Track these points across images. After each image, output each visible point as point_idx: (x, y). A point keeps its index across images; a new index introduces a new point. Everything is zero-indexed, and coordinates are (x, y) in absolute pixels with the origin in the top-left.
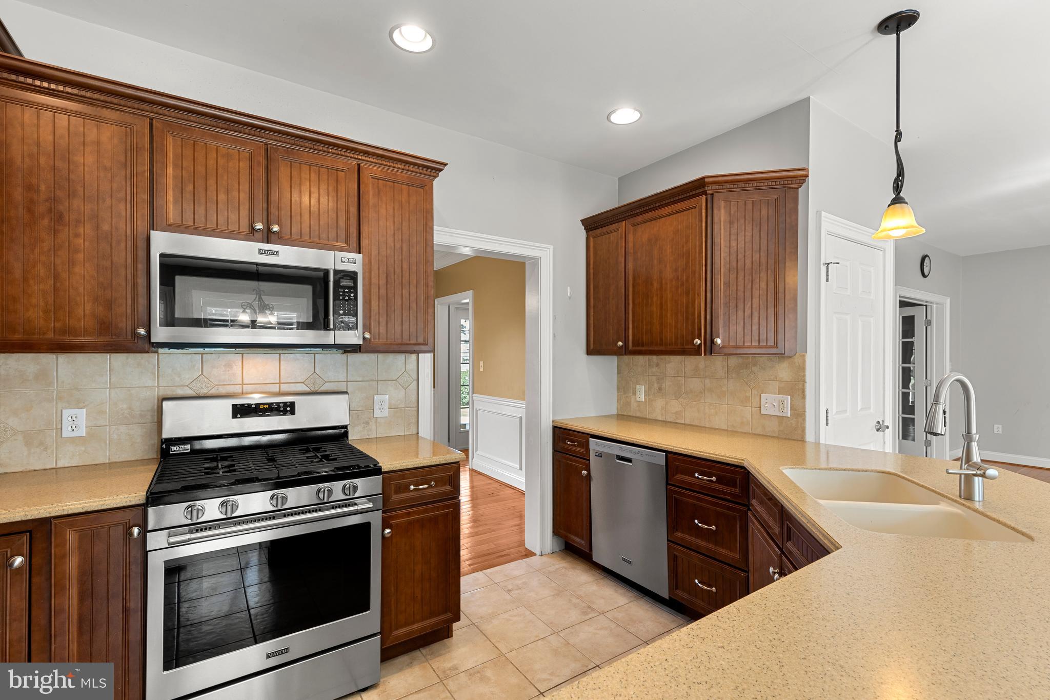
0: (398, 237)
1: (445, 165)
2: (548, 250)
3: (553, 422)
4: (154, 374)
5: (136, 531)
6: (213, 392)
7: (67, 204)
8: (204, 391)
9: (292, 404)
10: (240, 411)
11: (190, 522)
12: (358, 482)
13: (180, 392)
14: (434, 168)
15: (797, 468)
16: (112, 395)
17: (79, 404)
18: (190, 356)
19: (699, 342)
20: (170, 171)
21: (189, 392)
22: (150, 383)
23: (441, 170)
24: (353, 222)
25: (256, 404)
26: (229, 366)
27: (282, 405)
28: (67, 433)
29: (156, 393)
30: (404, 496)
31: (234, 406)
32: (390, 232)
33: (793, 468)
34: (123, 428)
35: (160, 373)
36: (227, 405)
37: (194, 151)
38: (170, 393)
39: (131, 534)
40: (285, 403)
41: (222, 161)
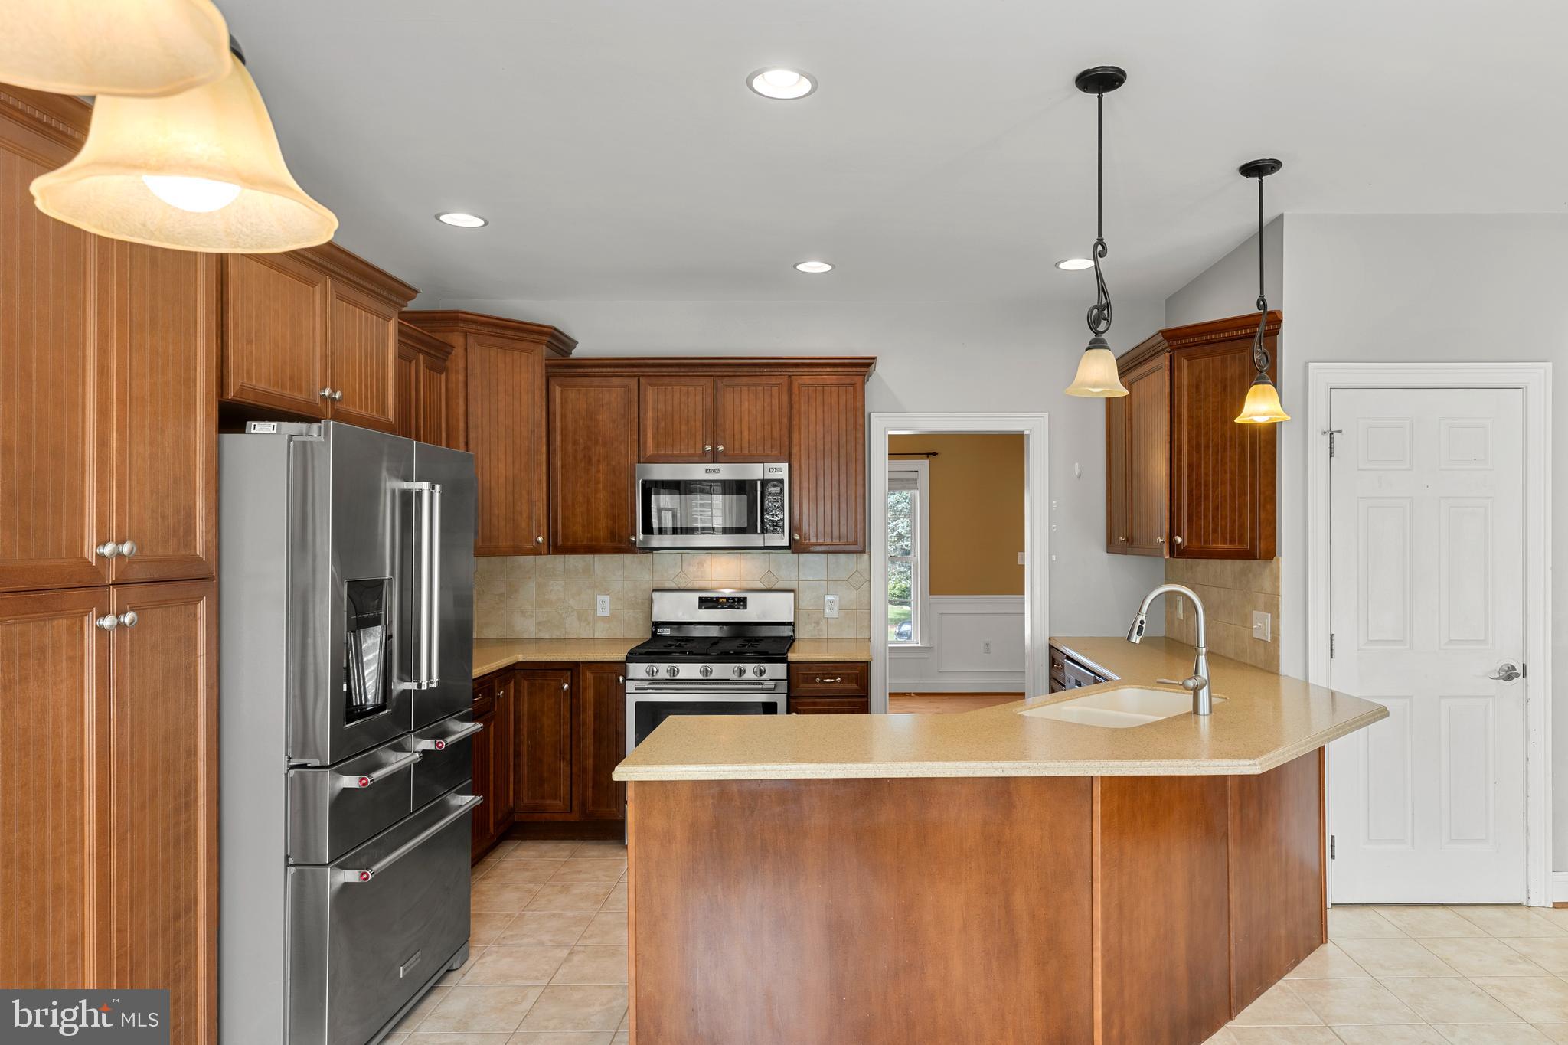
0: (827, 439)
1: (874, 358)
2: (1042, 419)
3: (1050, 639)
4: (649, 569)
5: (621, 679)
6: (690, 586)
7: (593, 450)
8: (683, 585)
9: (745, 599)
10: (706, 603)
11: (650, 678)
12: (767, 666)
13: (668, 585)
14: (863, 366)
15: (1147, 689)
16: (625, 585)
17: (606, 592)
18: (673, 555)
19: (1161, 540)
20: (650, 414)
21: (673, 585)
22: (647, 577)
23: (871, 364)
24: (785, 431)
25: (716, 598)
26: (701, 564)
27: (736, 599)
28: (599, 613)
29: (652, 586)
30: (811, 686)
31: (700, 598)
32: (819, 435)
33: (1142, 688)
34: (632, 611)
35: (654, 569)
36: (695, 596)
37: (665, 396)
38: (660, 586)
39: (619, 680)
40: (739, 598)
41: (683, 399)
